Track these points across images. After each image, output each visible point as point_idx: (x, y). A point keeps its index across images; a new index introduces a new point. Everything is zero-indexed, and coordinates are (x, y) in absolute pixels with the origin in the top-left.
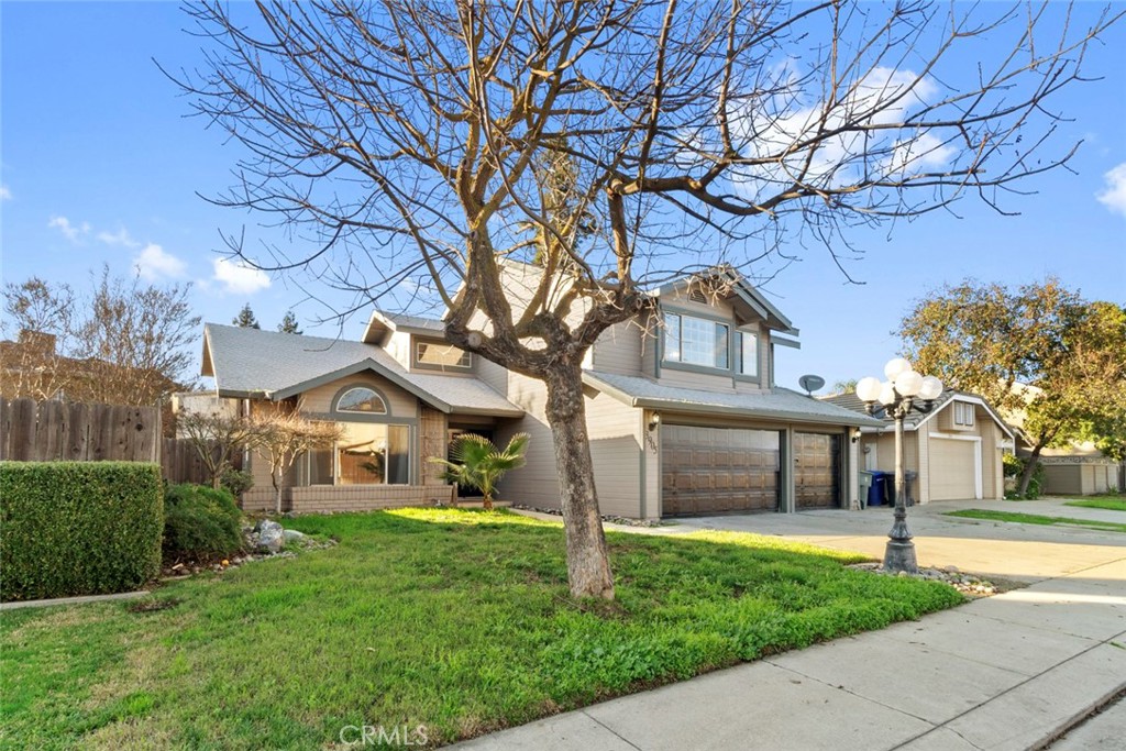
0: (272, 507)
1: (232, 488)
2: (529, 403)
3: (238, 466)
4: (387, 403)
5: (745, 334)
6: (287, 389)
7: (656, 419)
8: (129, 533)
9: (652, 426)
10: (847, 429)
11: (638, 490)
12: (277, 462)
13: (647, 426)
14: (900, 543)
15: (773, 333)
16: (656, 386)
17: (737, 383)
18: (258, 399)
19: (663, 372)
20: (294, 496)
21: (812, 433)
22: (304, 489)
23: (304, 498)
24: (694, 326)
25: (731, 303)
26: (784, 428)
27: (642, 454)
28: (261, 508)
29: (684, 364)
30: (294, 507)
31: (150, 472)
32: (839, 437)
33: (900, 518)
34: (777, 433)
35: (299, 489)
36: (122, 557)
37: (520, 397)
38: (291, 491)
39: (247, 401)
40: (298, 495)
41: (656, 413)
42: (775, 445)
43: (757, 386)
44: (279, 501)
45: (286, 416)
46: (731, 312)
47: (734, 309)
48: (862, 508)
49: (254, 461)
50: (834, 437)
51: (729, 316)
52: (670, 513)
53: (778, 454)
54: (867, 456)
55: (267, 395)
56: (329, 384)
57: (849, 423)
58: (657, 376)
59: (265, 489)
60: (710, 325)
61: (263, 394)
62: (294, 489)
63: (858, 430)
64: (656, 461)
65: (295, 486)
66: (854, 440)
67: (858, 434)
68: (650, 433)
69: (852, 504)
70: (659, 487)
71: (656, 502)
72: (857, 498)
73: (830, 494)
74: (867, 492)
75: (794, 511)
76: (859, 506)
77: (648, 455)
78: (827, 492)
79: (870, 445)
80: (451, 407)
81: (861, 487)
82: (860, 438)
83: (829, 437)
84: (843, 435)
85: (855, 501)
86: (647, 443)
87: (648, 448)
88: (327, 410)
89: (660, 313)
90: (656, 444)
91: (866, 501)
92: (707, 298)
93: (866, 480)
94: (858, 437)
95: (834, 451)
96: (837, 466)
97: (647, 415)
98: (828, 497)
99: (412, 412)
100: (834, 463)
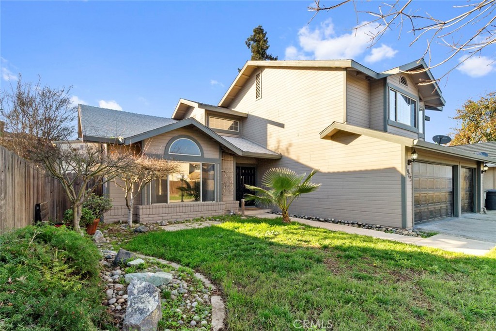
0: (124, 219)
1: (95, 210)
2: (287, 150)
3: (99, 192)
4: (201, 149)
6: (135, 136)
7: (415, 156)
10: (479, 165)
11: (400, 207)
12: (129, 190)
13: (407, 162)
18: (114, 144)
19: (388, 127)
20: (141, 212)
22: (148, 206)
23: (148, 213)
26: (456, 164)
27: (403, 179)
28: (116, 220)
29: (398, 123)
30: (141, 220)
34: (451, 167)
35: (144, 207)
37: (279, 146)
38: (138, 209)
39: (105, 145)
40: (143, 210)
42: (450, 175)
44: (131, 216)
45: (136, 154)
47: (419, 91)
49: (111, 188)
51: (417, 95)
53: (451, 180)
55: (120, 140)
56: (162, 135)
59: (120, 207)
61: (118, 140)
62: (141, 207)
63: (485, 166)
64: (411, 186)
65: (142, 205)
66: (483, 172)
67: (486, 168)
68: (408, 166)
69: (481, 209)
70: (412, 205)
71: (411, 216)
77: (407, 183)
80: (243, 151)
86: (407, 173)
87: (407, 177)
88: (162, 152)
89: (387, 89)
90: (411, 174)
92: (408, 82)
97: (407, 154)
99: (216, 155)
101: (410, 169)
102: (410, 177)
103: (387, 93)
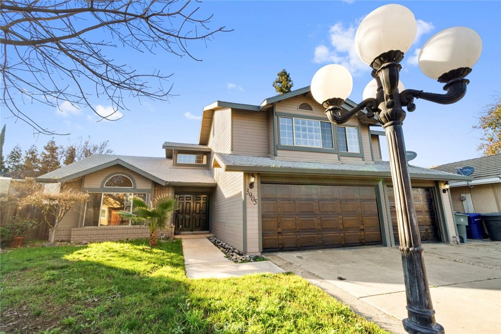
2: (218, 179)
4: (134, 182)
5: (347, 128)
7: (252, 180)
9: (251, 185)
10: (437, 183)
13: (248, 186)
15: (371, 127)
17: (341, 158)
19: (279, 152)
20: (73, 233)
22: (81, 229)
24: (303, 123)
28: (58, 239)
29: (295, 147)
30: (72, 239)
32: (431, 188)
35: (76, 229)
37: (216, 176)
41: (253, 175)
43: (361, 159)
48: (462, 241)
50: (427, 189)
52: (269, 249)
54: (464, 203)
57: (436, 178)
58: (275, 155)
60: (318, 122)
61: (58, 179)
62: (72, 229)
63: (446, 183)
64: (256, 210)
66: (444, 191)
67: (447, 187)
68: (250, 190)
69: (451, 239)
70: (259, 229)
71: (257, 240)
72: (455, 235)
73: (429, 231)
74: (464, 229)
75: (394, 245)
76: (459, 240)
77: (248, 206)
78: (427, 230)
79: (462, 195)
80: (166, 182)
81: (458, 226)
82: (449, 190)
83: (422, 190)
84: (434, 187)
85: (454, 237)
86: (248, 197)
87: (249, 200)
88: (99, 186)
89: (275, 117)
90: (256, 198)
91: (465, 236)
92: (312, 107)
93: (462, 220)
94: (447, 189)
95: (428, 199)
96: (433, 211)
97: (247, 177)
98: (428, 233)
99: (148, 186)
100: (430, 208)
101: (255, 191)
102: (255, 200)
103: (276, 121)
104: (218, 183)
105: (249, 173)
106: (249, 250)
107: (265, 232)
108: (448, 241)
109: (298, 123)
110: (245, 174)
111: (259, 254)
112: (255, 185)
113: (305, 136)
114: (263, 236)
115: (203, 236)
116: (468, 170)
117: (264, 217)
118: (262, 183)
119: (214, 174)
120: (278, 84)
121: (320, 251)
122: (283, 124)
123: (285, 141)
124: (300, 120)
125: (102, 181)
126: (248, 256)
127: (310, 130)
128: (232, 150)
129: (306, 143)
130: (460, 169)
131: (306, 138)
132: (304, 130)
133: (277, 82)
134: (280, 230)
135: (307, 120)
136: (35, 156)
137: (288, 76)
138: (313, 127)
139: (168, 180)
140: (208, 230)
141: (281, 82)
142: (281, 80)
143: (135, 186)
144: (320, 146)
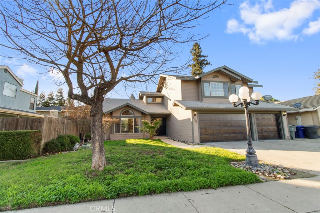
2: (172, 110)
4: (134, 113)
5: (236, 85)
6: (108, 111)
7: (195, 113)
8: (22, 146)
9: (195, 115)
10: (280, 112)
11: (192, 134)
13: (193, 115)
14: (251, 154)
15: (248, 83)
16: (202, 103)
19: (204, 99)
20: (111, 136)
21: (265, 114)
22: (113, 134)
23: (113, 136)
24: (215, 85)
25: (228, 77)
26: (250, 113)
27: (192, 123)
29: (211, 96)
31: (28, 133)
32: (278, 114)
33: (250, 145)
36: (21, 152)
37: (170, 109)
41: (196, 111)
44: (105, 137)
46: (229, 79)
47: (230, 78)
48: (292, 139)
50: (276, 115)
51: (229, 80)
52: (203, 141)
54: (297, 120)
56: (119, 109)
57: (279, 110)
58: (202, 100)
60: (222, 84)
63: (285, 112)
64: (197, 125)
65: (111, 134)
66: (284, 115)
67: (285, 113)
68: (195, 117)
70: (199, 133)
71: (198, 137)
72: (289, 136)
73: (276, 134)
74: (294, 133)
75: (258, 140)
76: (290, 138)
77: (194, 124)
78: (274, 134)
79: (297, 117)
80: (149, 113)
81: (290, 132)
82: (286, 115)
83: (273, 115)
84: (279, 114)
85: (288, 137)
86: (194, 120)
87: (194, 121)
88: (119, 115)
89: (202, 83)
90: (197, 120)
91: (294, 136)
92: (219, 76)
93: (293, 129)
94: (285, 115)
95: (276, 119)
96: (278, 125)
97: (193, 111)
98: (275, 135)
99: (140, 115)
100: (277, 124)
101: (196, 117)
102: (197, 121)
103: (202, 85)
104: (172, 113)
105: (193, 110)
106: (195, 141)
107: (201, 134)
108: (285, 139)
109: (212, 85)
110: (192, 111)
111: (199, 143)
112: (197, 115)
113: (216, 91)
114: (200, 136)
115: (165, 138)
116: (298, 104)
117: (201, 128)
118: (199, 114)
119: (168, 108)
120: (193, 51)
121: (225, 142)
122: (206, 85)
123: (207, 93)
124: (213, 83)
125: (120, 113)
126: (195, 143)
127: (218, 88)
128: (182, 98)
129: (216, 94)
130: (294, 104)
131: (216, 92)
132: (215, 88)
133: (192, 50)
134: (207, 133)
135: (216, 83)
136: (53, 97)
137: (199, 46)
138: (220, 86)
139: (149, 112)
140: (166, 135)
141: (195, 50)
142: (195, 49)
143: (134, 115)
144: (223, 95)
